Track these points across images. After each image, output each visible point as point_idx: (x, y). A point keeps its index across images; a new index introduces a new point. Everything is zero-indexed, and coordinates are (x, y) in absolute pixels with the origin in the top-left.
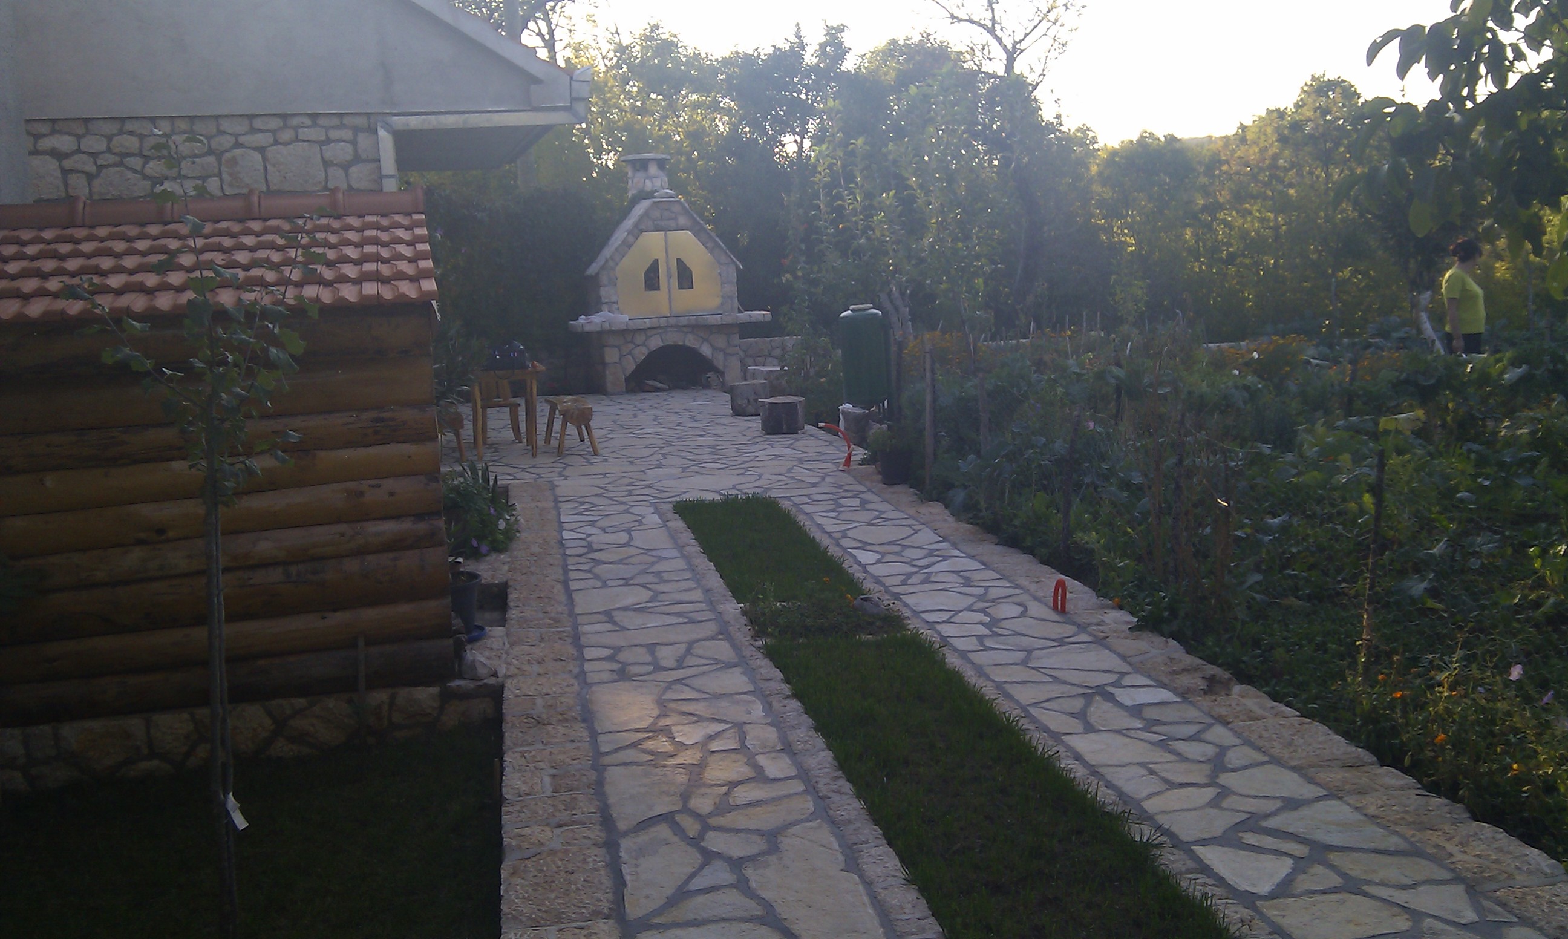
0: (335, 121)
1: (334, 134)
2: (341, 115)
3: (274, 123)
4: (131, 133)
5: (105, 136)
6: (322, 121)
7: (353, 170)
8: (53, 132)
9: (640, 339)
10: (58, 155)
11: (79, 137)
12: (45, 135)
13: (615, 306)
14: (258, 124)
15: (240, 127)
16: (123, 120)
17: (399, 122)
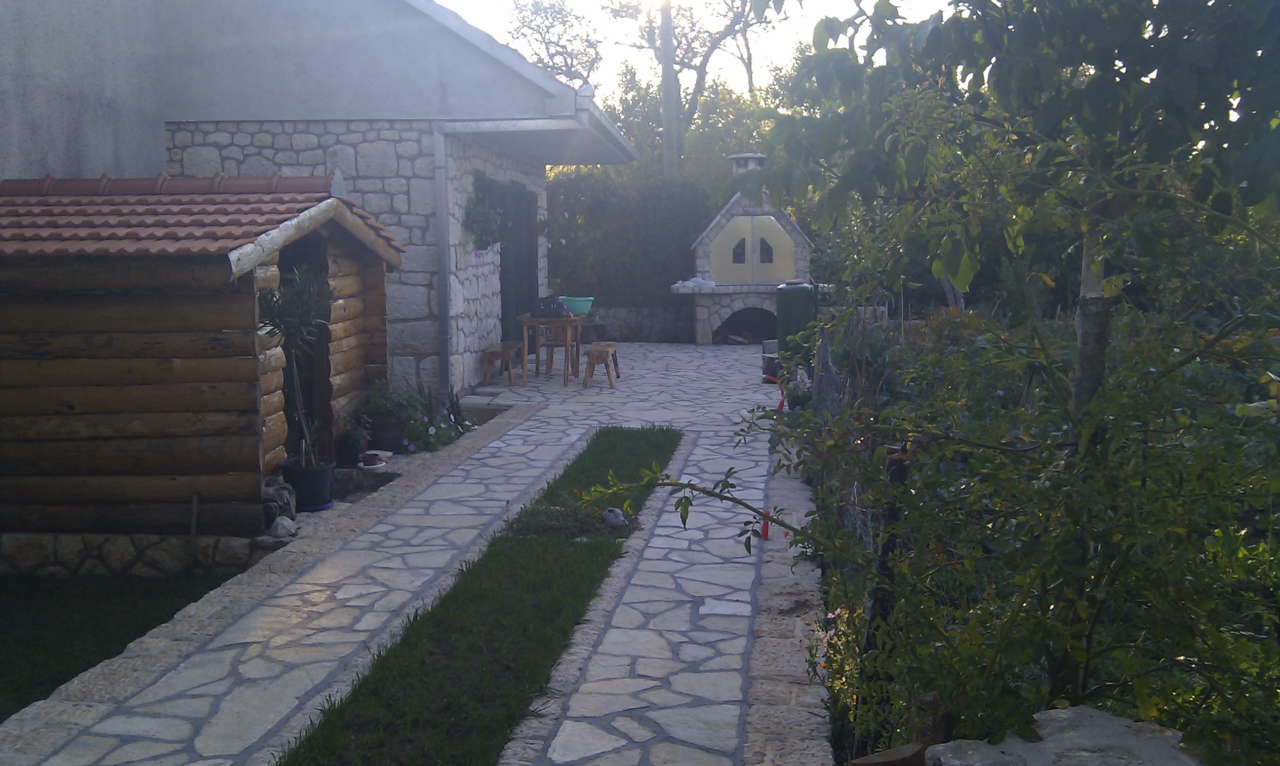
0: (407, 126)
1: (405, 135)
2: (410, 121)
3: (364, 127)
4: (267, 132)
5: (249, 134)
6: (397, 126)
7: (418, 162)
8: (217, 130)
9: (726, 301)
10: (220, 147)
11: (233, 134)
12: (212, 133)
13: (708, 274)
14: (353, 127)
15: (340, 129)
16: (262, 122)
17: (449, 127)
